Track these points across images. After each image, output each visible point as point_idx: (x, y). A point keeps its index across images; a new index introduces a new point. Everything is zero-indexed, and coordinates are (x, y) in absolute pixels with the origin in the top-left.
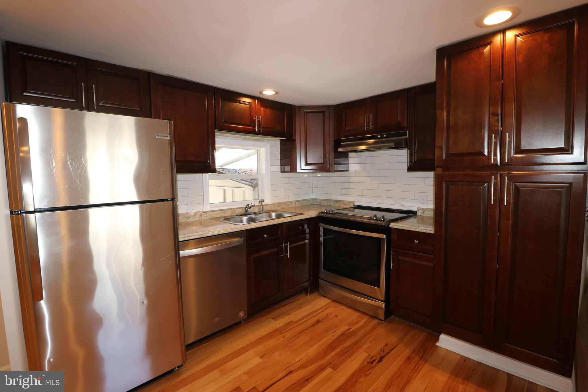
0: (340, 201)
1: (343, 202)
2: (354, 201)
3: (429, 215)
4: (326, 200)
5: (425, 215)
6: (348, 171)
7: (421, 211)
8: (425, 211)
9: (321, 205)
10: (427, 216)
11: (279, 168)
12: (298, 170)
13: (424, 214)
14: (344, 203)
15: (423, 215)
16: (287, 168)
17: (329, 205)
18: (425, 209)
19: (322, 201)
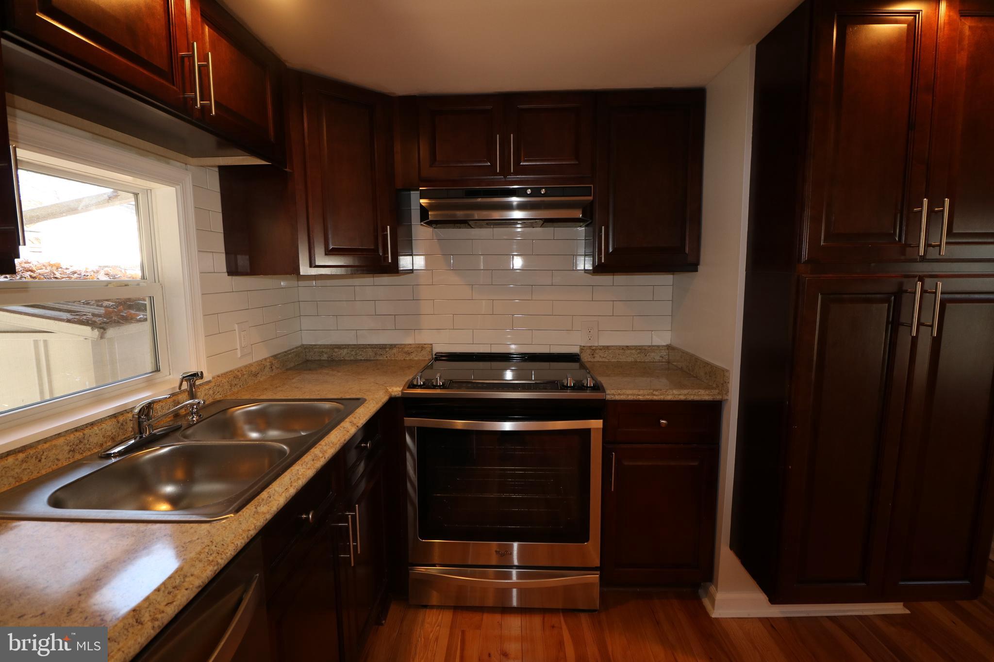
0: (392, 346)
1: (403, 349)
2: (432, 343)
3: (604, 360)
4: (347, 346)
5: (596, 360)
6: (412, 272)
7: (589, 351)
8: (597, 351)
9: (333, 360)
10: (600, 362)
11: (220, 261)
12: (305, 269)
13: (594, 358)
14: (406, 350)
15: (592, 360)
16: (243, 261)
17: (359, 358)
18: (594, 348)
19: (336, 350)
